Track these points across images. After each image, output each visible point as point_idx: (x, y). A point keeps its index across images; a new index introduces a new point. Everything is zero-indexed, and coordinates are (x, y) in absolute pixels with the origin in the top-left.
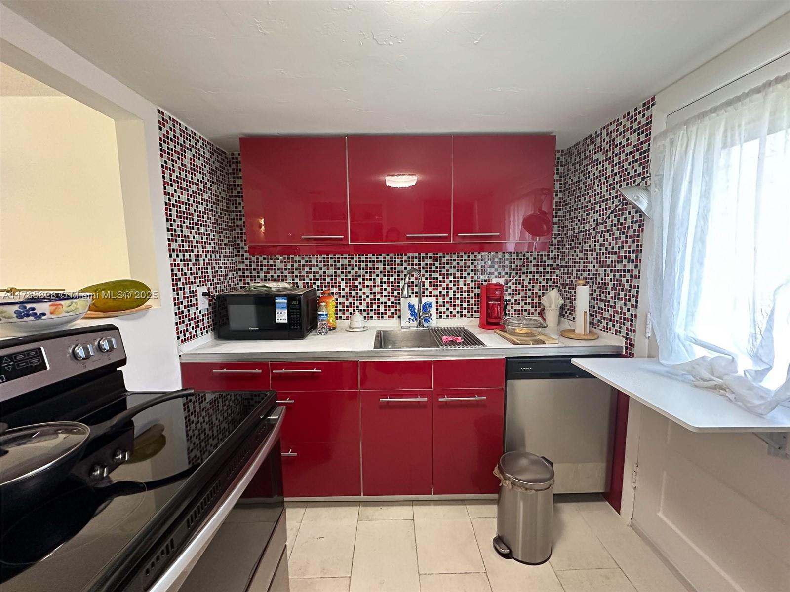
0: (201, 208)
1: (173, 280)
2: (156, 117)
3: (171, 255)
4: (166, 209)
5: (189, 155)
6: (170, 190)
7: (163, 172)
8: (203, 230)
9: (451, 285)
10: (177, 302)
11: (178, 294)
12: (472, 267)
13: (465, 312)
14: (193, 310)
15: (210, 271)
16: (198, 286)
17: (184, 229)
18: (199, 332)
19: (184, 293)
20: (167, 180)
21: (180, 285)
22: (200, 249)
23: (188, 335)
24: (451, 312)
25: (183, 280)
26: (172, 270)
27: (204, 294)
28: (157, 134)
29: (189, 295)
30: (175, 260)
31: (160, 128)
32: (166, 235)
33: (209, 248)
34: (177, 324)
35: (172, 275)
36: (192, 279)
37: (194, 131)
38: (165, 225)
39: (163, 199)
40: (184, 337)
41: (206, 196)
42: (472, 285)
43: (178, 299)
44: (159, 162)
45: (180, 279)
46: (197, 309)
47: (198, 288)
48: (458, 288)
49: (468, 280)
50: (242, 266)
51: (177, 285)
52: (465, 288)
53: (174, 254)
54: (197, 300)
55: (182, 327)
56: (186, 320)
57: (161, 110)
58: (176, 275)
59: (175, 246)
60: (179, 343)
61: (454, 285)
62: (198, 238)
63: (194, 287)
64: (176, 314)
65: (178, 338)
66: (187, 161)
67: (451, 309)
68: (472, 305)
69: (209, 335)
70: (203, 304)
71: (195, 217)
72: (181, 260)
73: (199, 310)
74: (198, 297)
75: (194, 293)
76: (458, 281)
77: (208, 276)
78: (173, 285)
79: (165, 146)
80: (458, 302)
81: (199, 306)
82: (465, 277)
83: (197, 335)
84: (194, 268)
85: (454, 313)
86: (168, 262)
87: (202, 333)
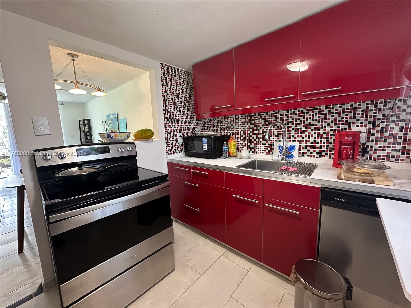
0: (181, 100)
1: (165, 130)
2: (160, 66)
3: (165, 120)
4: (163, 102)
5: (175, 78)
6: (165, 94)
7: (162, 87)
8: (181, 109)
9: (312, 133)
10: (167, 138)
11: (167, 135)
12: (332, 119)
13: (323, 154)
14: (174, 142)
15: (184, 127)
16: (178, 133)
17: (172, 109)
18: (177, 151)
19: (171, 135)
20: (164, 90)
21: (169, 132)
22: (180, 117)
23: (172, 152)
24: (311, 153)
25: (170, 129)
26: (165, 126)
27: (180, 136)
28: (160, 73)
29: (173, 136)
30: (166, 122)
31: (161, 70)
32: (163, 112)
33: (184, 117)
34: (166, 147)
35: (165, 128)
36: (175, 129)
37: (178, 68)
38: (163, 108)
39: (162, 98)
40: (169, 152)
41: (183, 95)
42: (332, 133)
43: (168, 137)
44: (161, 83)
45: (169, 130)
46: (177, 142)
47: (177, 134)
48: (318, 136)
49: (328, 129)
50: (202, 125)
51: (167, 131)
52: (325, 136)
53: (166, 120)
54: (177, 138)
55: (169, 148)
56: (171, 146)
57: (162, 63)
58: (167, 128)
59: (167, 116)
60: (167, 154)
61: (315, 133)
62: (179, 113)
63: (175, 133)
64: (166, 143)
65: (167, 152)
66: (174, 82)
67: (312, 151)
68: (330, 148)
69: (182, 153)
70: (180, 141)
71: (178, 104)
72: (170, 122)
73: (178, 142)
74: (178, 137)
75: (176, 136)
76: (319, 130)
77: (183, 129)
78: (165, 131)
79: (163, 77)
80: (318, 146)
81: (178, 141)
82: (325, 127)
83: (176, 153)
84: (176, 126)
85: (314, 153)
86: (164, 122)
87: (179, 152)
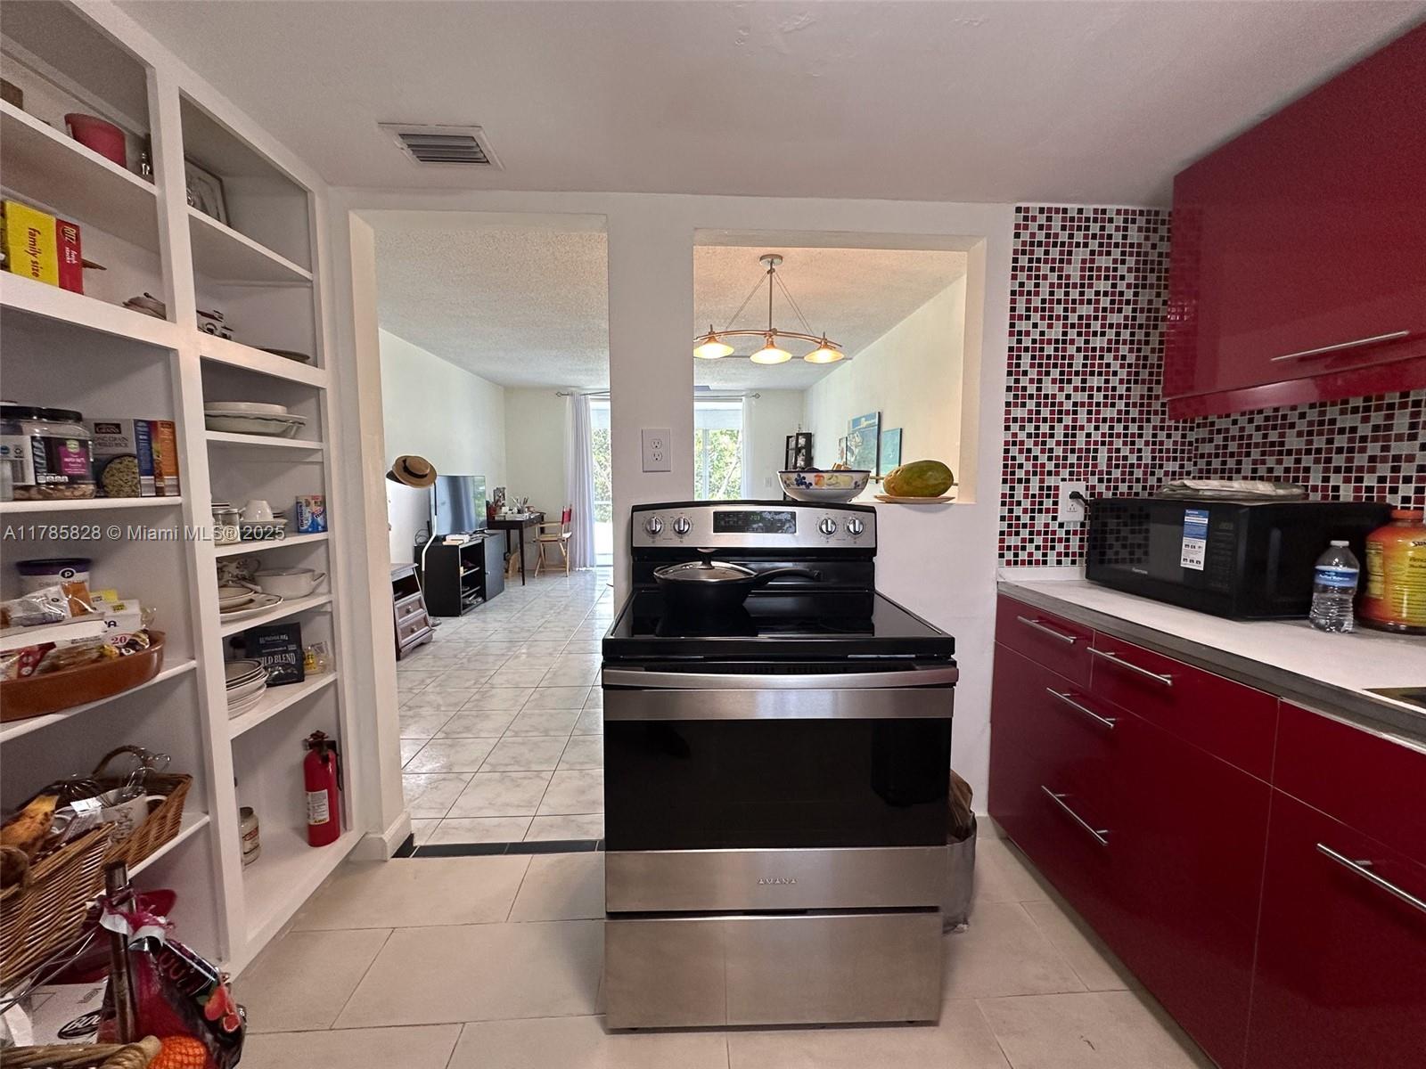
0: (1098, 342)
1: (1005, 466)
2: (1012, 219)
3: (1007, 428)
4: (1010, 357)
5: (1080, 254)
6: (1022, 326)
7: (1013, 301)
8: (1095, 381)
10: (1008, 500)
11: (1012, 488)
14: (1041, 520)
15: (1103, 455)
16: (1064, 480)
17: (1047, 382)
18: (1052, 557)
19: (1027, 489)
20: (1021, 310)
21: (1020, 474)
22: (1082, 415)
23: (1023, 556)
25: (1028, 466)
26: (1007, 451)
27: (1075, 496)
28: (1010, 244)
29: (1037, 492)
30: (1015, 435)
31: (1017, 236)
32: (1005, 397)
33: (1108, 413)
34: (1002, 533)
35: (1006, 459)
36: (1050, 466)
37: (1100, 207)
38: (1004, 381)
39: (1005, 341)
40: (1011, 555)
41: (1115, 318)
43: (1012, 496)
44: (1008, 285)
45: (1021, 466)
46: (1054, 518)
47: (1061, 484)
50: (1207, 448)
51: (1013, 473)
53: (1015, 427)
54: (1055, 503)
55: (1013, 541)
56: (1025, 533)
57: (1023, 205)
58: (1014, 458)
59: (1018, 412)
60: (1000, 563)
62: (1080, 397)
63: (1051, 481)
64: (1003, 519)
65: (1002, 556)
66: (1074, 271)
69: (1076, 568)
70: (1071, 514)
71: (1078, 361)
72: (1029, 436)
73: (1059, 520)
74: (1060, 500)
75: (1053, 492)
77: (1095, 466)
78: (1005, 473)
79: (1024, 261)
81: (1059, 515)
83: (1045, 562)
84: (1059, 451)
86: (1001, 436)
87: (1059, 562)
